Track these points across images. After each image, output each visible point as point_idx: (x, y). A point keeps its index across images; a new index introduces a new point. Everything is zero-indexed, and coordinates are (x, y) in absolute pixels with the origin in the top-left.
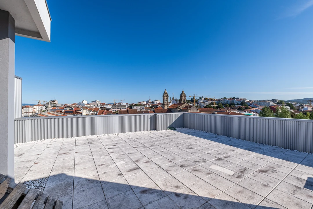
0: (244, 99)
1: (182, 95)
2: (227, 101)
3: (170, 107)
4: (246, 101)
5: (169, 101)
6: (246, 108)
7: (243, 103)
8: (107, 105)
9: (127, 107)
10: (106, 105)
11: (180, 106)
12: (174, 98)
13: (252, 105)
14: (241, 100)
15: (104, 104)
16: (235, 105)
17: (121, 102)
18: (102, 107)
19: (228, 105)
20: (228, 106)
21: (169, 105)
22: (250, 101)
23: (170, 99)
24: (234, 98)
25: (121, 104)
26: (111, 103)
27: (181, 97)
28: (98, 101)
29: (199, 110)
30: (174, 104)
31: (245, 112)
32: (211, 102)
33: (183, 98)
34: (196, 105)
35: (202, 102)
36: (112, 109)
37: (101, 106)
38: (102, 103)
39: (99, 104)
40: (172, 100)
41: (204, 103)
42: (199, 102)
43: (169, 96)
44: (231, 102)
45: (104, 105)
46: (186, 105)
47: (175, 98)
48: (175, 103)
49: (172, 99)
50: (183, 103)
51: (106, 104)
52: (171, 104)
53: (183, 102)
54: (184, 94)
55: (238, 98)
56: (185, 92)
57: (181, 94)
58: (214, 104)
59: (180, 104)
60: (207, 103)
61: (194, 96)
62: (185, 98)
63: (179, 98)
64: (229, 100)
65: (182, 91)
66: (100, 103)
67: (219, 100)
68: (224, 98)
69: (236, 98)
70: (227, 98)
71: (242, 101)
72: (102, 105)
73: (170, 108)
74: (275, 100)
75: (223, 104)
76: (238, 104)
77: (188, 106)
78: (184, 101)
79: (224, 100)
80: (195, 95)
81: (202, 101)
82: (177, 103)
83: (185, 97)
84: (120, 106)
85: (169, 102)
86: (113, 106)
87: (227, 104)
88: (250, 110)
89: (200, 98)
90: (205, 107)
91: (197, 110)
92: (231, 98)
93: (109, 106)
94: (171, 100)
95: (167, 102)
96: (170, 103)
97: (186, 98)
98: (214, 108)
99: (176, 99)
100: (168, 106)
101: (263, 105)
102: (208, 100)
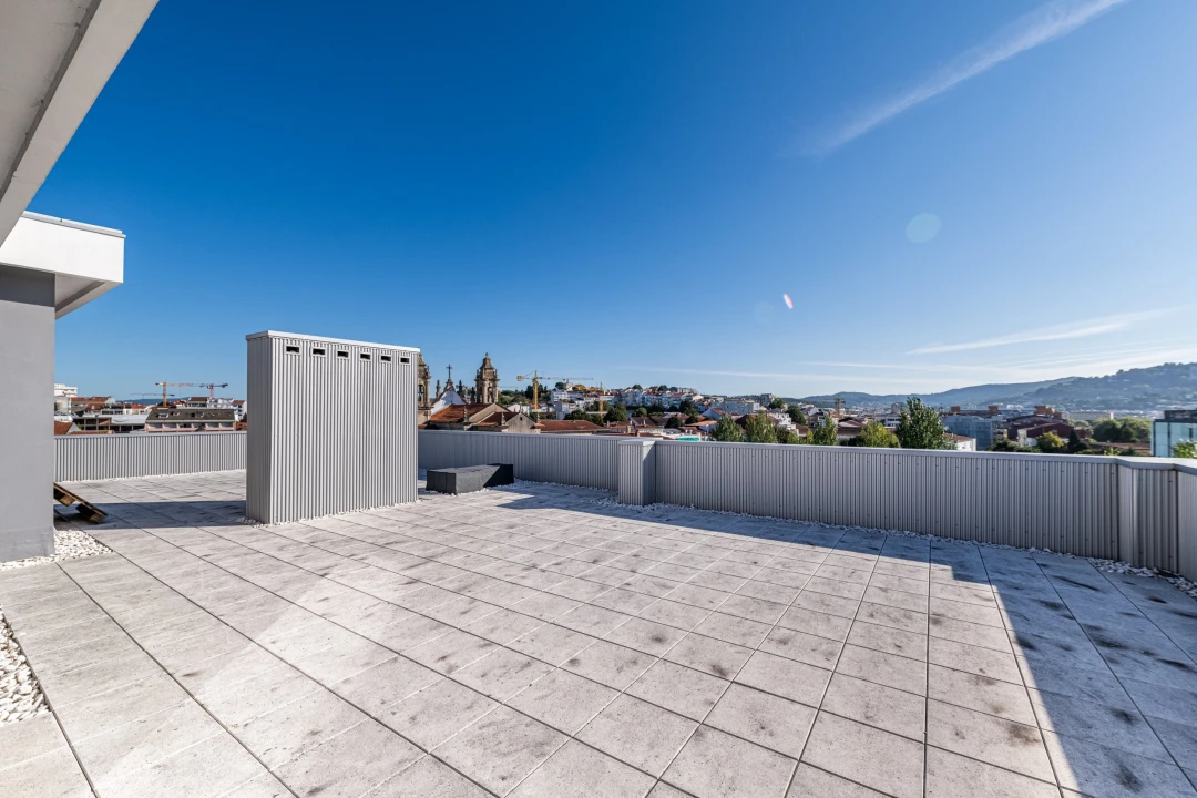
0: (691, 391)
1: (482, 373)
2: (643, 398)
3: (436, 419)
4: (695, 398)
5: (432, 394)
6: (689, 421)
7: (685, 406)
8: (121, 407)
9: (237, 418)
10: (113, 407)
11: (471, 415)
12: (451, 384)
13: (707, 413)
14: (682, 393)
15: (100, 403)
16: (664, 410)
17: (204, 393)
18: (86, 416)
19: (644, 411)
20: (642, 413)
21: (433, 411)
22: (706, 398)
23: (438, 388)
24: (663, 388)
25: (204, 405)
26: (146, 397)
27: (480, 379)
28: (60, 386)
29: (538, 427)
30: (454, 407)
31: (683, 431)
32: (591, 401)
33: (487, 383)
34: (543, 409)
35: (565, 401)
36: (149, 427)
37: (80, 413)
38: (86, 395)
39: (65, 405)
40: (446, 390)
41: (571, 402)
42: (556, 399)
43: (430, 375)
44: (654, 399)
45: (99, 408)
46: (494, 408)
47: (456, 383)
48: (457, 401)
49: (443, 385)
50: (486, 402)
51: (111, 401)
52: (439, 406)
53: (486, 398)
54: (491, 369)
55: (674, 389)
56: (493, 363)
57: (481, 368)
58: (601, 407)
59: (478, 405)
60: (580, 402)
61: (533, 376)
62: (495, 386)
63: (474, 384)
64: (649, 393)
65: (485, 360)
66: (73, 399)
67: (619, 394)
68: (635, 387)
69: (669, 387)
70: (644, 388)
71: (683, 398)
72: (88, 410)
73: (434, 422)
74: (768, 395)
75: (629, 408)
76: (673, 409)
77: (500, 414)
78: (491, 394)
79: (636, 395)
80: (539, 376)
81: (564, 396)
82: (464, 401)
83: (494, 380)
84: (200, 413)
85: (434, 397)
86: (154, 415)
87: (643, 406)
88: (698, 427)
89: (560, 386)
90: (567, 417)
91: (534, 427)
92: (653, 388)
93: (131, 411)
94: (441, 391)
95: (426, 399)
96: (435, 401)
97: (498, 383)
98: (595, 420)
99: (460, 387)
100: (426, 415)
101: (736, 412)
102: (586, 393)
